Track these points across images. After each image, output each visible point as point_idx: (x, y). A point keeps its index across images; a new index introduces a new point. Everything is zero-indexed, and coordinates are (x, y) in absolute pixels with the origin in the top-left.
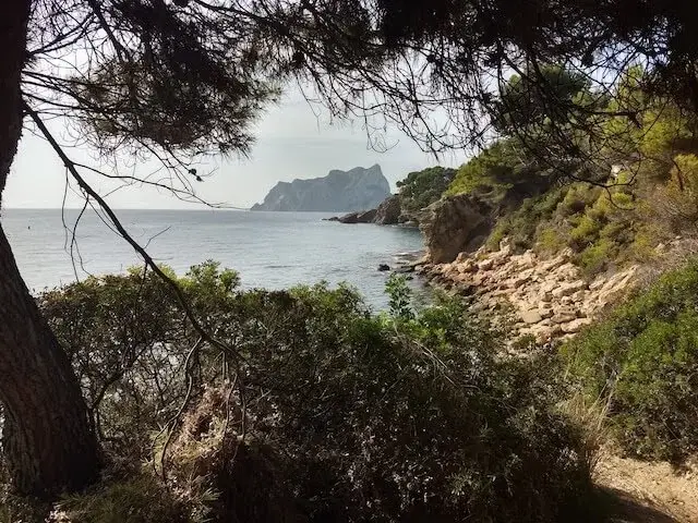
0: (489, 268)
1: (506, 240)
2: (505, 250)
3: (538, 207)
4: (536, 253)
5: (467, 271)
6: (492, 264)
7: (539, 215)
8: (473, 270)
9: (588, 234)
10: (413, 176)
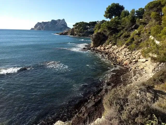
0: (108, 49)
1: (110, 43)
2: (110, 45)
3: (117, 36)
4: (117, 46)
5: (103, 49)
6: (108, 48)
7: (117, 38)
8: (105, 49)
9: (130, 42)
10: (77, 24)
